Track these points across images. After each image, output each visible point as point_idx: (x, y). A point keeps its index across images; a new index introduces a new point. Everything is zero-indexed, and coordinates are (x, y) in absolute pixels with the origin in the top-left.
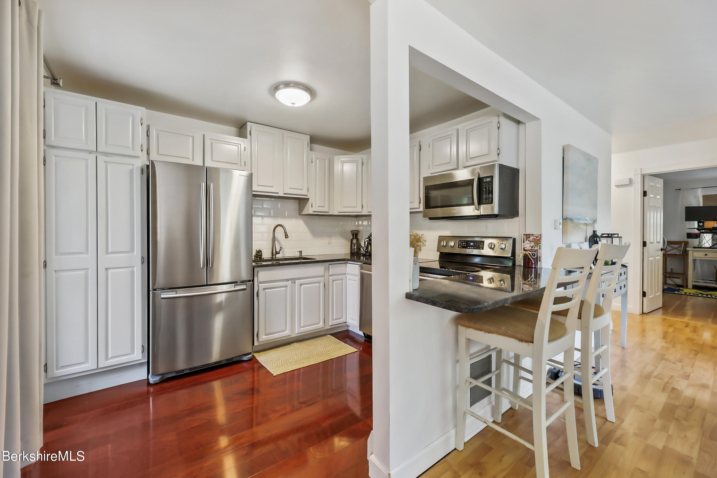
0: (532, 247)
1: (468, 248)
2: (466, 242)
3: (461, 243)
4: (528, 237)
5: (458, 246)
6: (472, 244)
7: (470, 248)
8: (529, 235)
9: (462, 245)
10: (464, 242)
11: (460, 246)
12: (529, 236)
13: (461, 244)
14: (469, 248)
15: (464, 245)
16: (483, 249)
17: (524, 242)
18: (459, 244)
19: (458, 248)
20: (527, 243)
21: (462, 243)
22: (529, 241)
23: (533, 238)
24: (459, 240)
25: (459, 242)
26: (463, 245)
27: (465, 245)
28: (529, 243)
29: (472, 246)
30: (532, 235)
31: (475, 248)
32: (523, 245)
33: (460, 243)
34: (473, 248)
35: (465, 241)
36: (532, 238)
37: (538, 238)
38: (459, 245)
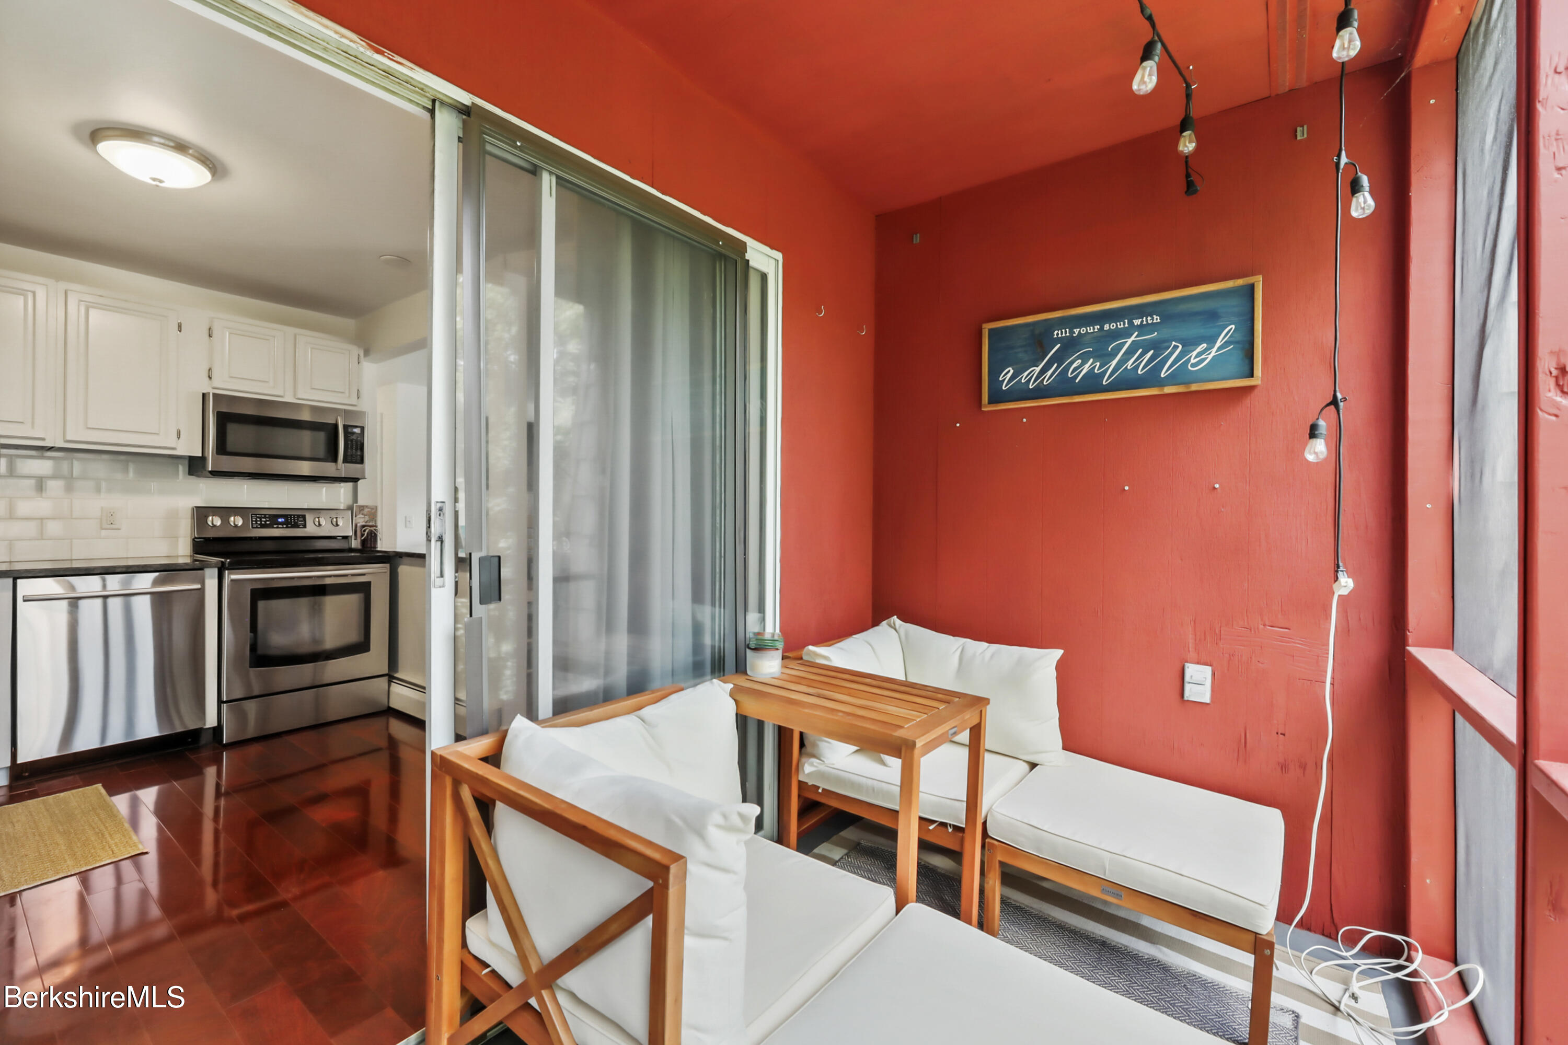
0: (366, 522)
1: (275, 526)
2: (267, 517)
3: (258, 519)
4: (362, 510)
5: (252, 524)
6: (280, 520)
7: (280, 526)
8: (363, 506)
9: (261, 523)
10: (263, 518)
11: (256, 523)
12: (362, 508)
13: (258, 521)
14: (277, 527)
15: (265, 522)
16: (305, 526)
17: (356, 516)
18: (252, 521)
19: (253, 527)
20: (360, 518)
21: (261, 520)
22: (362, 514)
23: (368, 511)
24: (252, 515)
25: (252, 517)
26: (263, 523)
27: (268, 523)
28: (363, 518)
29: (282, 523)
30: (367, 506)
31: (290, 526)
32: (355, 520)
33: (254, 520)
34: (285, 526)
35: (265, 515)
36: (366, 510)
37: (373, 511)
38: (254, 522)
